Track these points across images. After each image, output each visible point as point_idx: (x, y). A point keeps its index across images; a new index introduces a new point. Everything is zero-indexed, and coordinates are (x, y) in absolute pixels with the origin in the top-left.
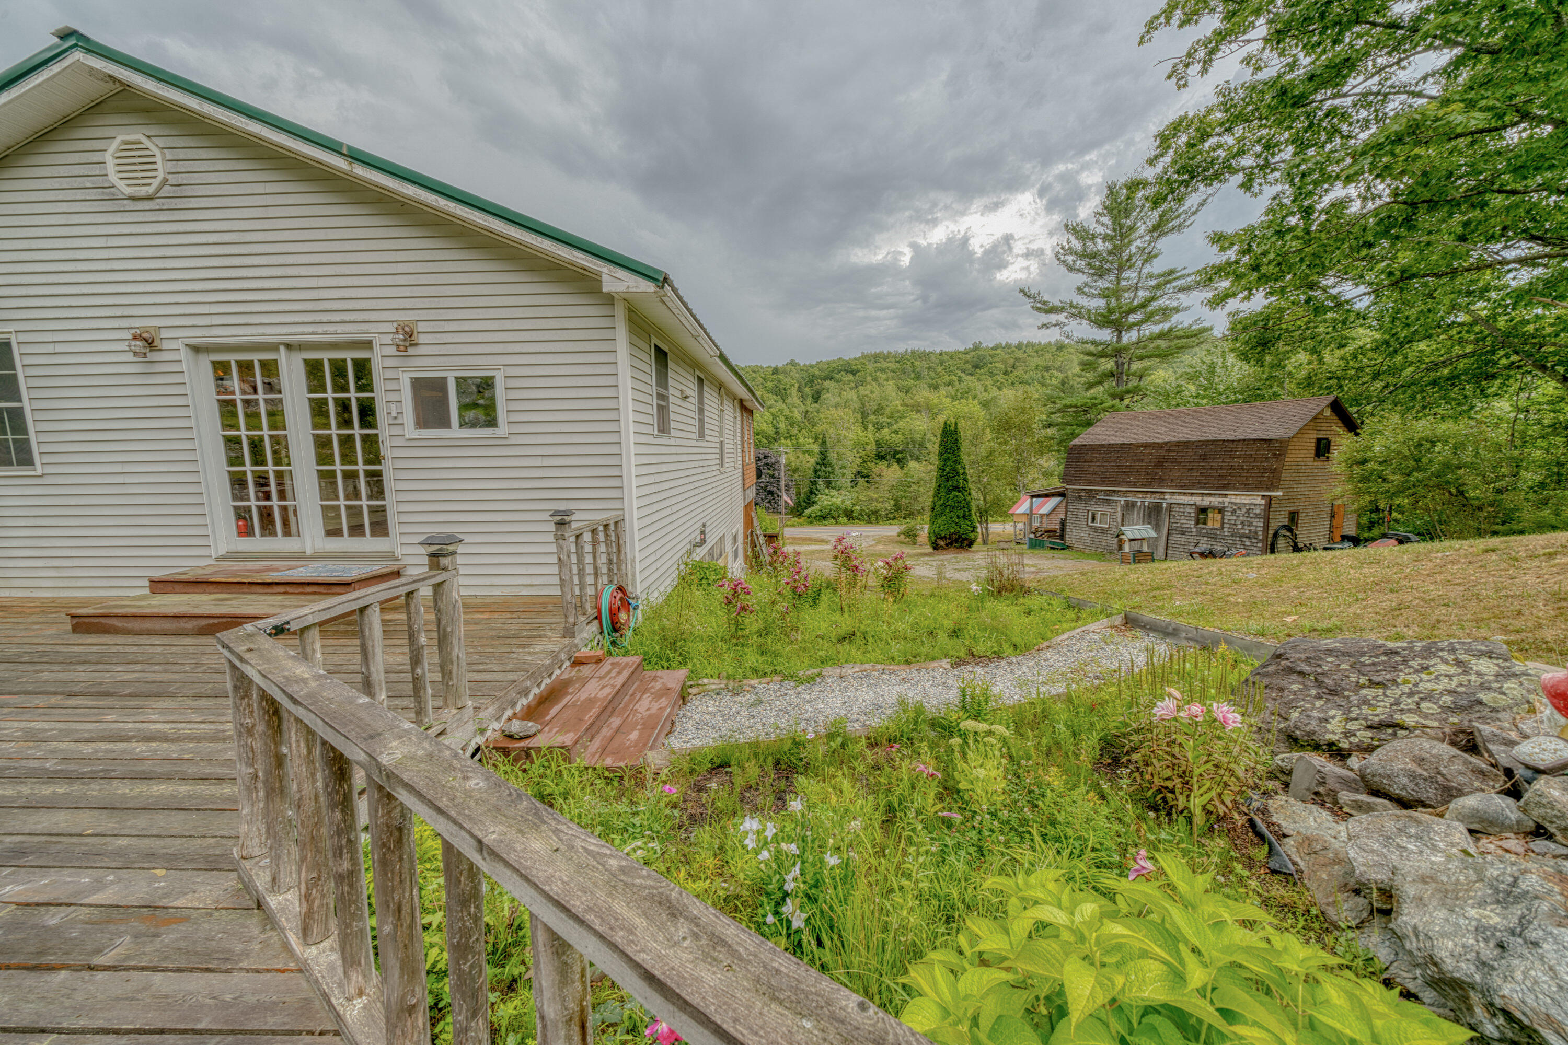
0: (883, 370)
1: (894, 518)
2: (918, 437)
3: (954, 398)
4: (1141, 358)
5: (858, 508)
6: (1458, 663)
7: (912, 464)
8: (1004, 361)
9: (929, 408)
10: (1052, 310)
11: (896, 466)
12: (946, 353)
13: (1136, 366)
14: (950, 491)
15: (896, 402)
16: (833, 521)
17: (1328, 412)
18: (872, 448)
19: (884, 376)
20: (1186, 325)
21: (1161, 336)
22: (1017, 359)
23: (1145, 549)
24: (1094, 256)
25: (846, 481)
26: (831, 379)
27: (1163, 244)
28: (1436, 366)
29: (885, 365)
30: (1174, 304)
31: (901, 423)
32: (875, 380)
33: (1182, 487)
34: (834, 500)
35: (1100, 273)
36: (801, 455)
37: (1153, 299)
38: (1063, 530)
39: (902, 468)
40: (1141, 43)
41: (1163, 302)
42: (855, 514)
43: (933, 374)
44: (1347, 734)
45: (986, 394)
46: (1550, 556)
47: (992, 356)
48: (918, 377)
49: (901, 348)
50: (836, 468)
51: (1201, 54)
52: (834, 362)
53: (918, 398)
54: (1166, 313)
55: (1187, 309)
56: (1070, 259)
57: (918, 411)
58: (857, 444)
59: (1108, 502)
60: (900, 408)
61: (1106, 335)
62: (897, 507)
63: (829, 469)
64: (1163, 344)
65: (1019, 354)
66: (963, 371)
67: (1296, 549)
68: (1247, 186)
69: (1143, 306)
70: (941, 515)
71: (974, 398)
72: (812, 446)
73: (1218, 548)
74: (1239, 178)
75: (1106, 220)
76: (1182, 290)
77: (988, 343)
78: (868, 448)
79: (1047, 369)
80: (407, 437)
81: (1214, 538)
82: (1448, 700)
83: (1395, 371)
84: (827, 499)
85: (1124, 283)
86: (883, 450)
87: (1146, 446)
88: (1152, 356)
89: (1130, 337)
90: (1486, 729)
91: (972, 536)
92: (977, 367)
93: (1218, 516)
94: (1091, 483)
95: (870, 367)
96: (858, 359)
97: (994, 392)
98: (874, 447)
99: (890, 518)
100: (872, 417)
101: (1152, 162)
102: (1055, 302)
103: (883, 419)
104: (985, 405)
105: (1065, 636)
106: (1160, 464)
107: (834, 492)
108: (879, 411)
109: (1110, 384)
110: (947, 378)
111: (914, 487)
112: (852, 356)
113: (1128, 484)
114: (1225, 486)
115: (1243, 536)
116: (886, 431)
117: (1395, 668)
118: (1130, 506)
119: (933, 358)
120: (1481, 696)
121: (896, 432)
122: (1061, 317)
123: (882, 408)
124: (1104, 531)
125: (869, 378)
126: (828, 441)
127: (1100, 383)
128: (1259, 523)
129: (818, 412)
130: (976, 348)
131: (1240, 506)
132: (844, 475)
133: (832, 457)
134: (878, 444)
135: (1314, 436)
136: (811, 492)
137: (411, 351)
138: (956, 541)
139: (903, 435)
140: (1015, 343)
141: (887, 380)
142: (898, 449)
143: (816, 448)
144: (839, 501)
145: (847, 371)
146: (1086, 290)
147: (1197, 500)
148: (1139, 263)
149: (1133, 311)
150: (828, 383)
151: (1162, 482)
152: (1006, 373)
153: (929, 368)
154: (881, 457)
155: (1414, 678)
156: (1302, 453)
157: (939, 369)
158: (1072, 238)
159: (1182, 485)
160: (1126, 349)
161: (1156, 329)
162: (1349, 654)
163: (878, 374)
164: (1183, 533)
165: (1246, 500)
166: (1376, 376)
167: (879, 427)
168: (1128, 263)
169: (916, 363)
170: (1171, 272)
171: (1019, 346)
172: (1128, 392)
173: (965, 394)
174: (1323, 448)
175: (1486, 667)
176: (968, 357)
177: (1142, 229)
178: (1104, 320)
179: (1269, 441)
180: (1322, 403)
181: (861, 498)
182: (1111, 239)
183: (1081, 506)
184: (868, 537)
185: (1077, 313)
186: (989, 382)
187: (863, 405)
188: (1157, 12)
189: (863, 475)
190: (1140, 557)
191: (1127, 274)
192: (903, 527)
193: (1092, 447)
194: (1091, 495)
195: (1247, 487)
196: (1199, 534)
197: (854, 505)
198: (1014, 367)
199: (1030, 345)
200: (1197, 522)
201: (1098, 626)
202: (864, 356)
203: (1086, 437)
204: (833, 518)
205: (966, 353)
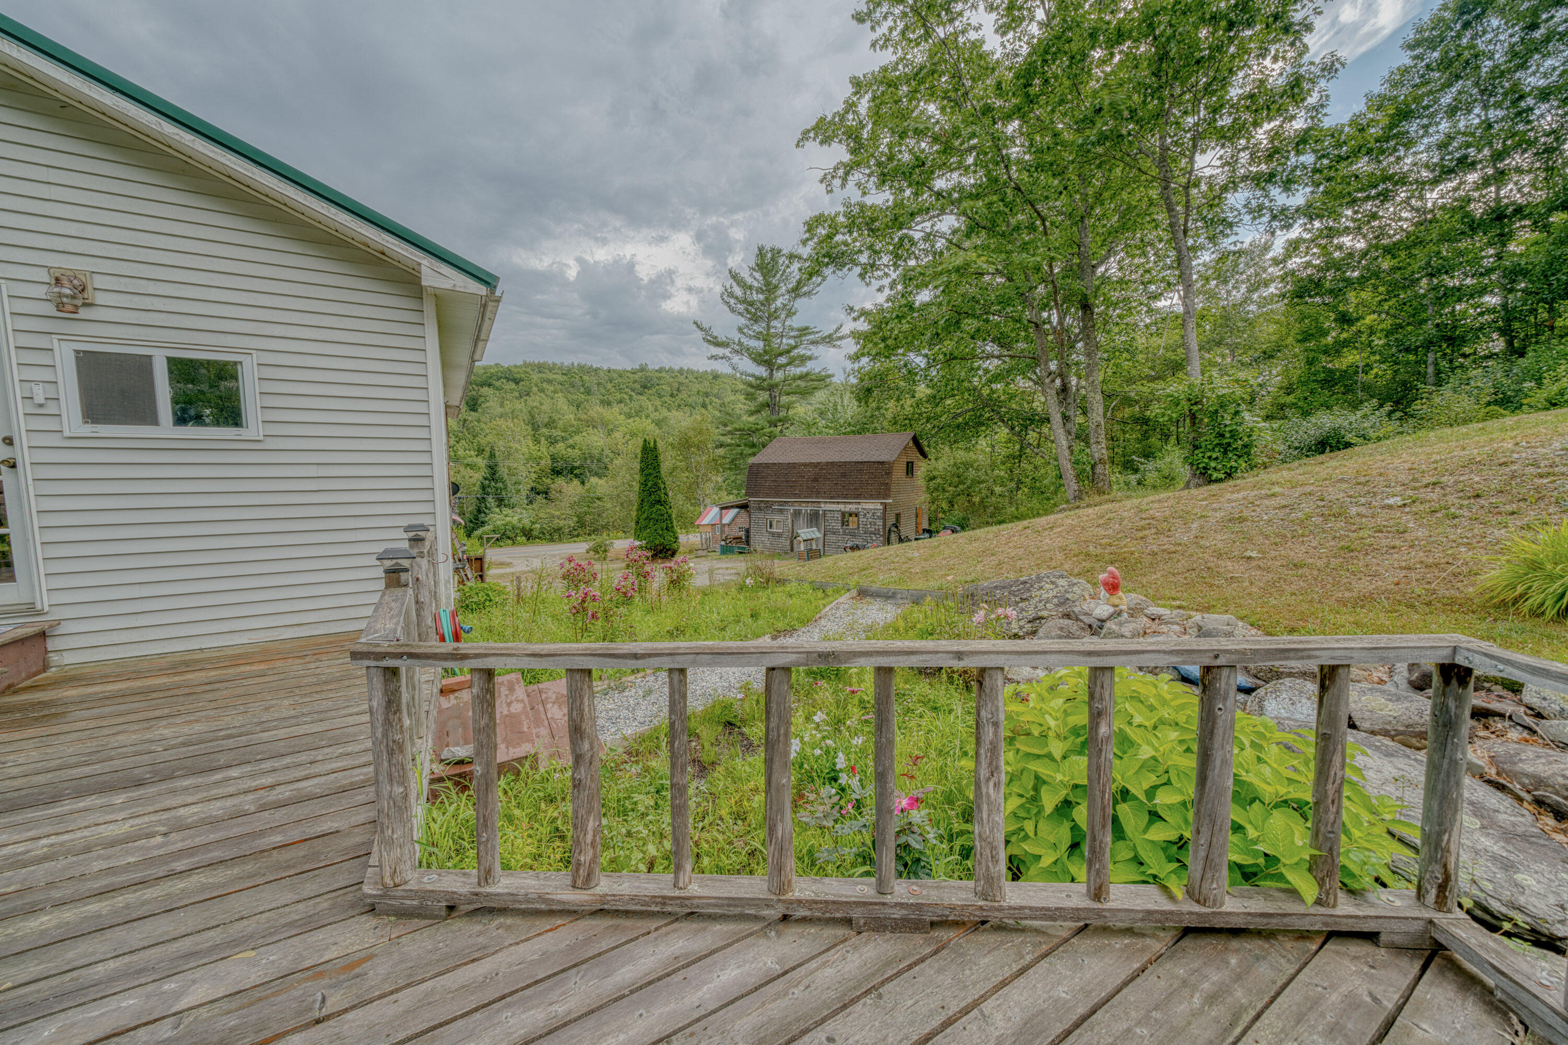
0: (549, 382)
1: (578, 536)
2: (596, 452)
3: (629, 416)
4: (788, 394)
5: (538, 526)
6: (1052, 583)
7: (594, 480)
8: (669, 384)
9: (604, 424)
10: (718, 344)
11: (576, 482)
12: (614, 371)
13: (785, 399)
14: (653, 505)
15: (569, 416)
16: (510, 542)
17: (911, 444)
18: (546, 462)
19: (552, 388)
20: (817, 371)
21: (801, 377)
22: (680, 383)
23: (814, 547)
24: (751, 304)
25: (521, 498)
26: (490, 385)
27: (800, 303)
28: (956, 416)
29: (551, 376)
30: (809, 353)
31: (577, 438)
32: (542, 390)
33: (832, 498)
34: (508, 519)
35: (755, 319)
36: (462, 469)
37: (795, 347)
38: (748, 537)
39: (583, 483)
40: (797, 146)
41: (801, 351)
42: (535, 533)
43: (603, 391)
44: (1021, 628)
45: (657, 414)
46: (1051, 528)
47: (659, 378)
48: (588, 392)
49: (568, 360)
50: (508, 483)
51: (841, 172)
52: (491, 367)
53: (592, 413)
54: (804, 359)
55: (816, 358)
56: (732, 301)
57: (594, 427)
58: (530, 458)
59: (781, 511)
60: (575, 423)
61: (762, 371)
62: (581, 523)
63: (500, 485)
64: (802, 384)
65: (682, 379)
66: (633, 390)
67: (901, 540)
68: (862, 276)
69: (788, 352)
70: (646, 527)
71: (647, 417)
72: (475, 459)
73: (858, 542)
74: (858, 270)
75: (758, 275)
76: (813, 343)
77: (653, 366)
78: (543, 462)
79: (707, 395)
80: (67, 433)
81: (854, 535)
82: (1055, 601)
83: (937, 417)
84: (498, 518)
85: (772, 330)
86: (560, 465)
87: (805, 465)
88: (794, 393)
89: (779, 375)
90: (1076, 610)
91: (675, 546)
92: (645, 387)
93: (855, 519)
94: (767, 495)
95: (535, 377)
96: (520, 367)
97: (664, 412)
98: (550, 462)
99: (573, 535)
100: (545, 431)
101: (804, 242)
102: (722, 338)
103: (555, 433)
104: (658, 423)
105: (827, 609)
106: (815, 480)
107: (506, 511)
108: (551, 424)
109: (765, 413)
110: (618, 396)
111: (598, 502)
112: (512, 363)
113: (795, 496)
114: (858, 496)
115: (871, 533)
116: (560, 446)
117: (1029, 590)
118: (797, 514)
119: (602, 374)
120: (1067, 596)
121: (573, 447)
122: (727, 352)
123: (554, 421)
124: (779, 535)
125: (535, 389)
126: (497, 454)
127: (758, 411)
128: (880, 522)
129: (479, 421)
130: (642, 369)
131: (868, 511)
132: (518, 491)
133: (503, 471)
134: (554, 458)
135: (905, 459)
136: (479, 511)
137: (83, 313)
138: (661, 552)
139: (580, 449)
140: (677, 368)
141: (555, 392)
142: (575, 464)
143: (481, 462)
144: (515, 520)
145: (508, 379)
146: (745, 330)
147: (841, 507)
148: (783, 316)
149: (781, 354)
150: (485, 390)
151: (818, 494)
152: (672, 395)
153: (599, 384)
154: (557, 472)
155: (1038, 593)
156: (899, 472)
157: (609, 386)
158: (734, 284)
159: (833, 496)
160: (777, 385)
161: (798, 371)
162: (1004, 587)
163: (545, 385)
164: (834, 533)
165: (871, 506)
166: (928, 420)
167: (553, 441)
168: (773, 316)
169: (585, 377)
170: (807, 328)
171: (681, 371)
172: (780, 421)
173: (638, 413)
174: (910, 469)
175: (1062, 582)
176: (637, 377)
177: (783, 289)
178: (759, 359)
179: (882, 463)
180: (907, 436)
181: (542, 515)
182: (762, 292)
183: (761, 515)
184: (554, 556)
185: (741, 349)
186: (658, 403)
187: (533, 417)
188: (809, 127)
189: (540, 492)
190: (812, 554)
191: (774, 323)
192: (591, 544)
193: (767, 466)
194: (768, 506)
195: (871, 497)
196: (844, 532)
197: (533, 523)
198: (678, 390)
199: (690, 371)
200: (843, 524)
201: (844, 598)
202: (526, 365)
203: (762, 457)
204: (509, 538)
205: (634, 372)
